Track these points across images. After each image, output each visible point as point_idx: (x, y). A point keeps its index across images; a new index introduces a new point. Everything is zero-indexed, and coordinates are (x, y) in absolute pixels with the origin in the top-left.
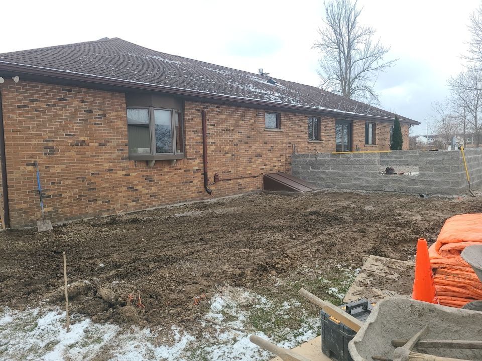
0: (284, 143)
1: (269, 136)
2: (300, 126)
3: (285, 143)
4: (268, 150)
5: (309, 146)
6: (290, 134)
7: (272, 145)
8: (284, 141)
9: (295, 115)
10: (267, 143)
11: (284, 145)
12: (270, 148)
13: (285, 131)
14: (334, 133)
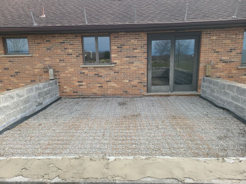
0: (35, 69)
1: (9, 61)
2: (66, 49)
3: (38, 69)
4: (11, 76)
5: (86, 71)
6: (48, 59)
7: (17, 71)
8: (36, 67)
9: (55, 37)
10: (8, 69)
11: (36, 71)
12: (13, 73)
13: (37, 55)
14: (144, 53)
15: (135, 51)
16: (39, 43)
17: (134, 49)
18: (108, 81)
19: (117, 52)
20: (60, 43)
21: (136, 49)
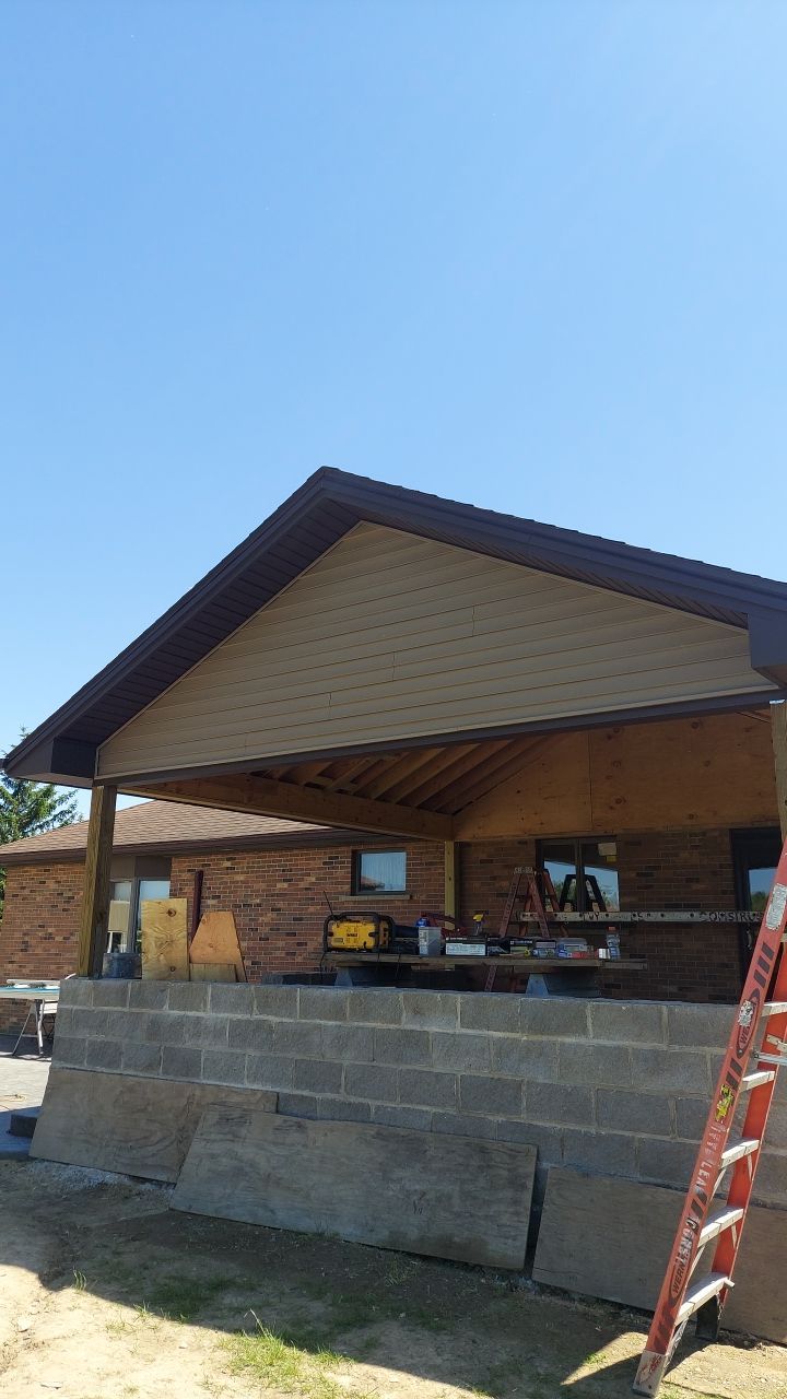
13: (423, 897)
14: (724, 892)
15: (696, 886)
16: (431, 864)
17: (689, 880)
18: (613, 986)
19: (639, 888)
20: (482, 861)
21: (698, 881)
